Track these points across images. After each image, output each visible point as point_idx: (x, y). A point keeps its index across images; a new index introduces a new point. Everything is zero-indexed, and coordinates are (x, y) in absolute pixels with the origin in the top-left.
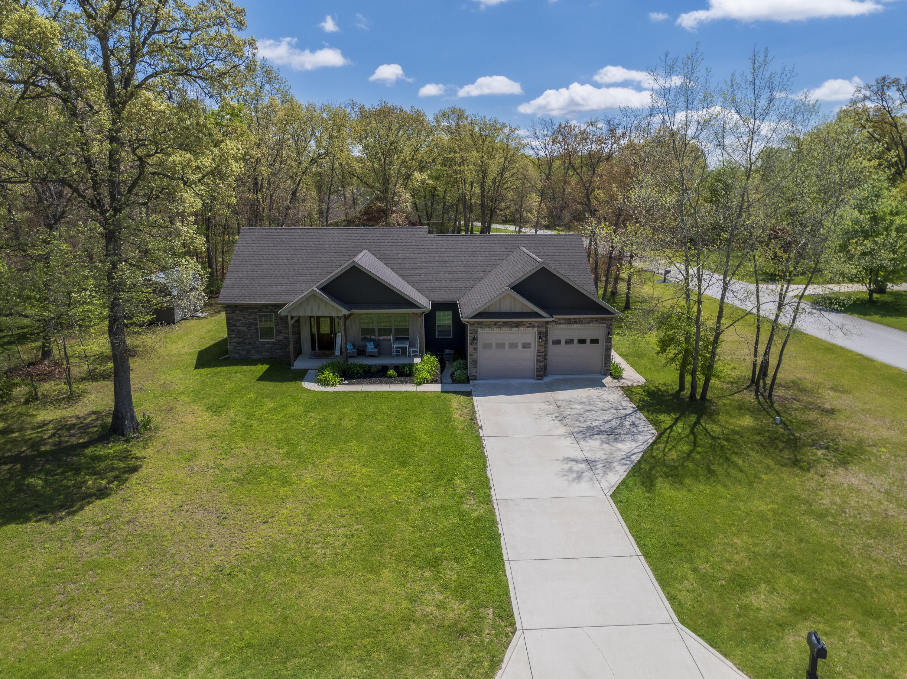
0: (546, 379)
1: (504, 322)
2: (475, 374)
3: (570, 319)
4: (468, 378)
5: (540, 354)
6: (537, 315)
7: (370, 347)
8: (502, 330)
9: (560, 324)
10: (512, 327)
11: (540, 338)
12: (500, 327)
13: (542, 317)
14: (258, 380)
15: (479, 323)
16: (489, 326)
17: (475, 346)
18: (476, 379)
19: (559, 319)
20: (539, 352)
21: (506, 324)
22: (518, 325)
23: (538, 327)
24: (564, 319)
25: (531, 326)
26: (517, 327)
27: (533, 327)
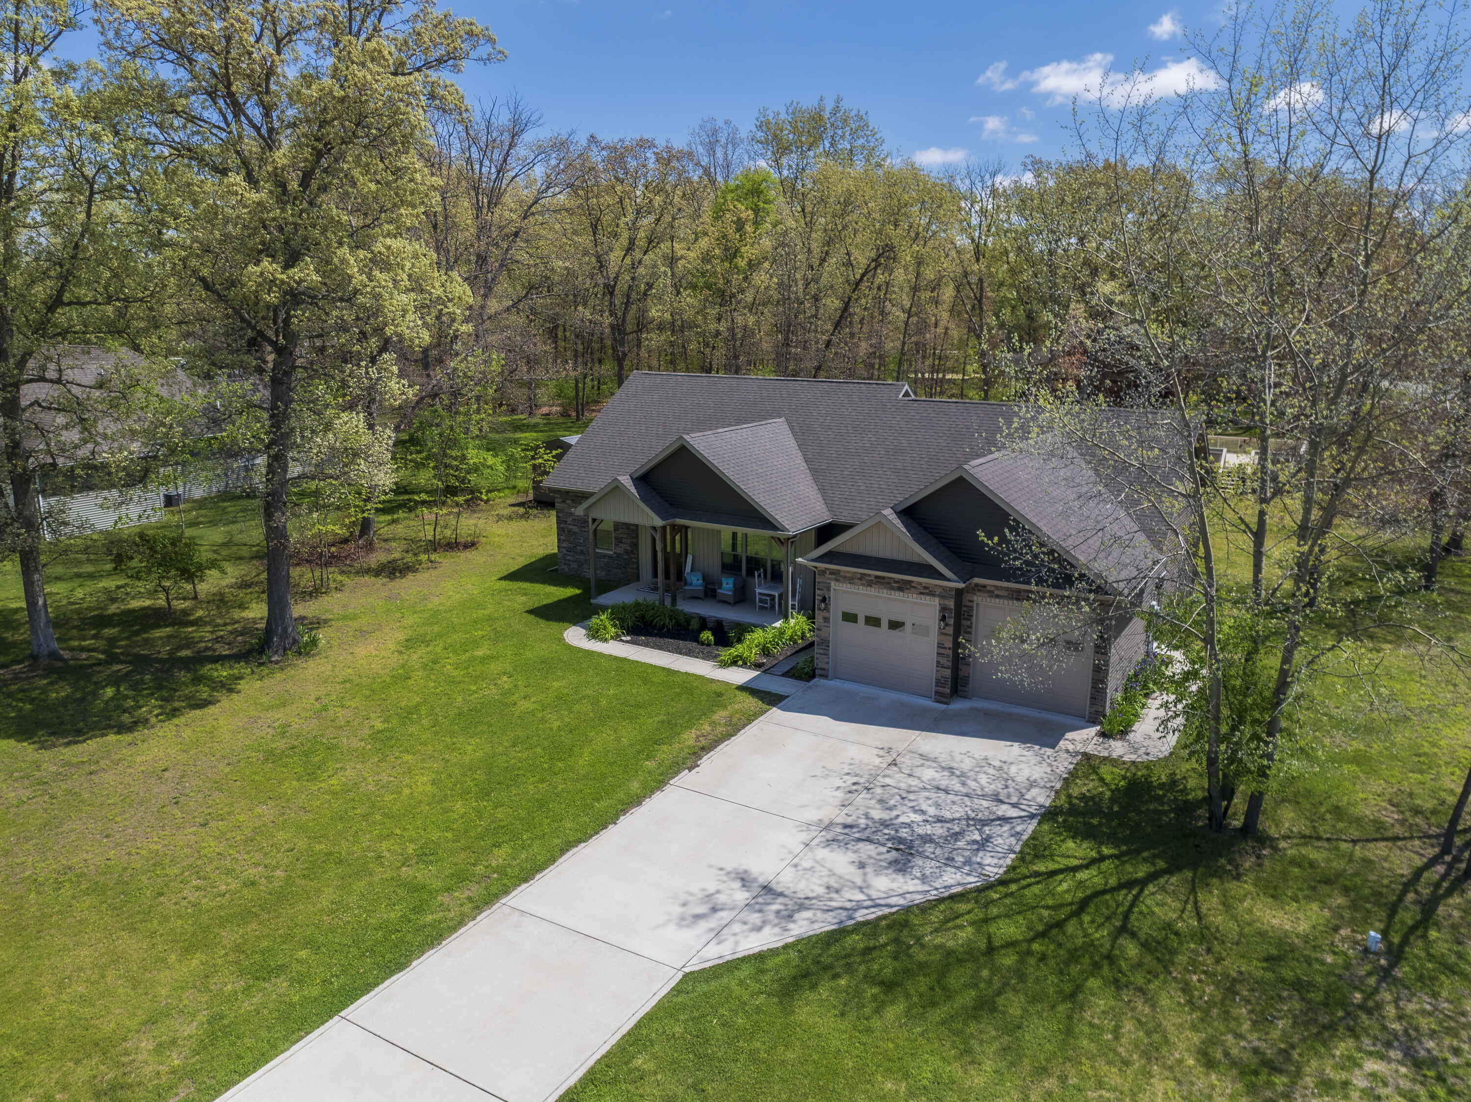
0: (958, 705)
1: (877, 577)
2: (825, 666)
3: (1019, 591)
4: (814, 670)
5: (942, 651)
6: (932, 572)
7: (727, 585)
8: (873, 591)
9: (997, 596)
10: (892, 589)
11: (943, 619)
12: (870, 584)
13: (941, 577)
14: (530, 612)
15: (833, 572)
16: (850, 580)
17: (826, 614)
18: (826, 677)
19: (996, 587)
20: (940, 646)
21: (880, 581)
22: (902, 587)
23: (941, 597)
24: (1007, 589)
25: (927, 592)
26: (900, 589)
27: (932, 594)
